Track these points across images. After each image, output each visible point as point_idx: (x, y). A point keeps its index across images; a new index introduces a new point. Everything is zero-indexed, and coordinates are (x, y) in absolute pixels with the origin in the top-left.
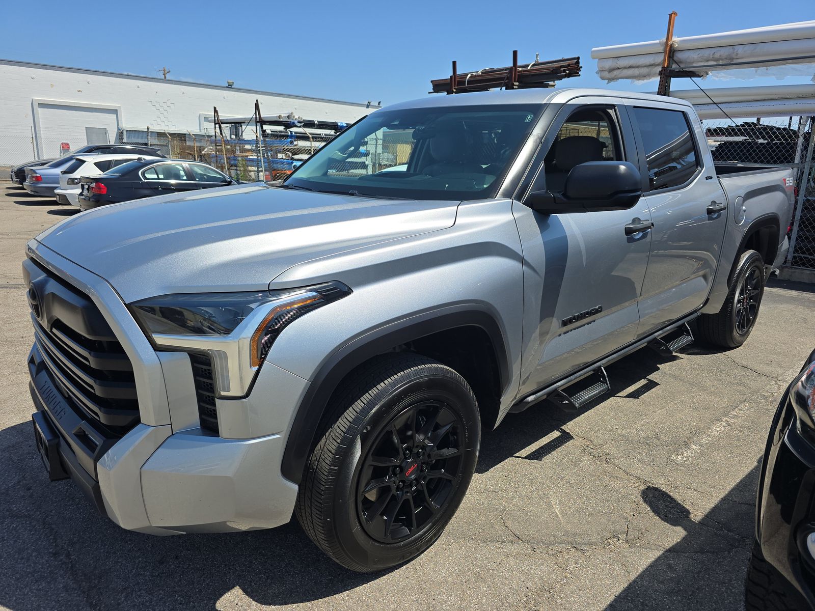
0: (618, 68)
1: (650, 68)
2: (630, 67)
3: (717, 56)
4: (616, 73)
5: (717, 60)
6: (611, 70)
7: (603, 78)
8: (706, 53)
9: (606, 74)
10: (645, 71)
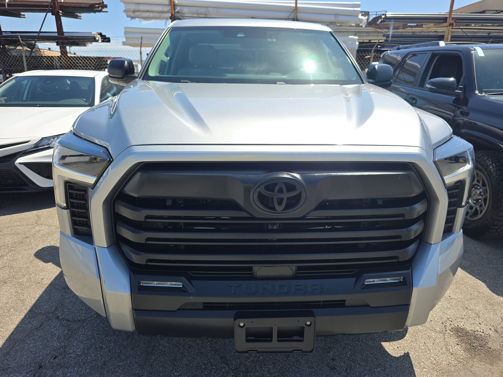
0: (139, 11)
1: (160, 14)
2: (148, 11)
3: (199, 11)
4: (137, 14)
5: (198, 14)
6: (134, 11)
7: (128, 16)
8: (194, 9)
9: (131, 14)
10: (157, 15)
